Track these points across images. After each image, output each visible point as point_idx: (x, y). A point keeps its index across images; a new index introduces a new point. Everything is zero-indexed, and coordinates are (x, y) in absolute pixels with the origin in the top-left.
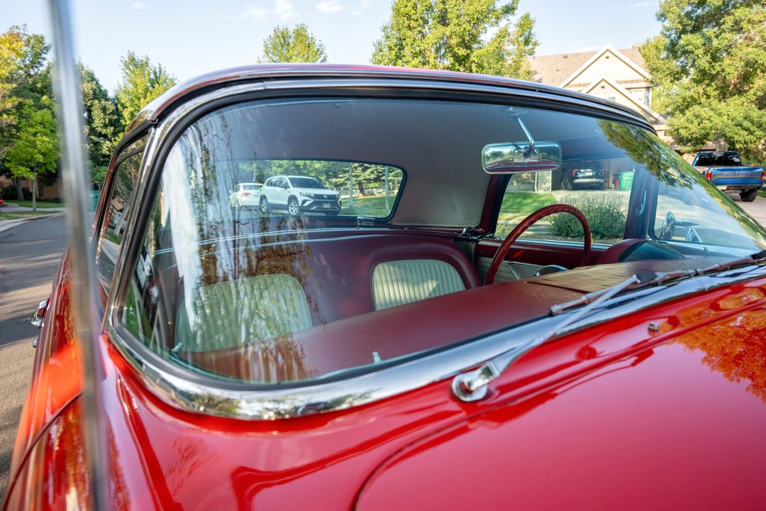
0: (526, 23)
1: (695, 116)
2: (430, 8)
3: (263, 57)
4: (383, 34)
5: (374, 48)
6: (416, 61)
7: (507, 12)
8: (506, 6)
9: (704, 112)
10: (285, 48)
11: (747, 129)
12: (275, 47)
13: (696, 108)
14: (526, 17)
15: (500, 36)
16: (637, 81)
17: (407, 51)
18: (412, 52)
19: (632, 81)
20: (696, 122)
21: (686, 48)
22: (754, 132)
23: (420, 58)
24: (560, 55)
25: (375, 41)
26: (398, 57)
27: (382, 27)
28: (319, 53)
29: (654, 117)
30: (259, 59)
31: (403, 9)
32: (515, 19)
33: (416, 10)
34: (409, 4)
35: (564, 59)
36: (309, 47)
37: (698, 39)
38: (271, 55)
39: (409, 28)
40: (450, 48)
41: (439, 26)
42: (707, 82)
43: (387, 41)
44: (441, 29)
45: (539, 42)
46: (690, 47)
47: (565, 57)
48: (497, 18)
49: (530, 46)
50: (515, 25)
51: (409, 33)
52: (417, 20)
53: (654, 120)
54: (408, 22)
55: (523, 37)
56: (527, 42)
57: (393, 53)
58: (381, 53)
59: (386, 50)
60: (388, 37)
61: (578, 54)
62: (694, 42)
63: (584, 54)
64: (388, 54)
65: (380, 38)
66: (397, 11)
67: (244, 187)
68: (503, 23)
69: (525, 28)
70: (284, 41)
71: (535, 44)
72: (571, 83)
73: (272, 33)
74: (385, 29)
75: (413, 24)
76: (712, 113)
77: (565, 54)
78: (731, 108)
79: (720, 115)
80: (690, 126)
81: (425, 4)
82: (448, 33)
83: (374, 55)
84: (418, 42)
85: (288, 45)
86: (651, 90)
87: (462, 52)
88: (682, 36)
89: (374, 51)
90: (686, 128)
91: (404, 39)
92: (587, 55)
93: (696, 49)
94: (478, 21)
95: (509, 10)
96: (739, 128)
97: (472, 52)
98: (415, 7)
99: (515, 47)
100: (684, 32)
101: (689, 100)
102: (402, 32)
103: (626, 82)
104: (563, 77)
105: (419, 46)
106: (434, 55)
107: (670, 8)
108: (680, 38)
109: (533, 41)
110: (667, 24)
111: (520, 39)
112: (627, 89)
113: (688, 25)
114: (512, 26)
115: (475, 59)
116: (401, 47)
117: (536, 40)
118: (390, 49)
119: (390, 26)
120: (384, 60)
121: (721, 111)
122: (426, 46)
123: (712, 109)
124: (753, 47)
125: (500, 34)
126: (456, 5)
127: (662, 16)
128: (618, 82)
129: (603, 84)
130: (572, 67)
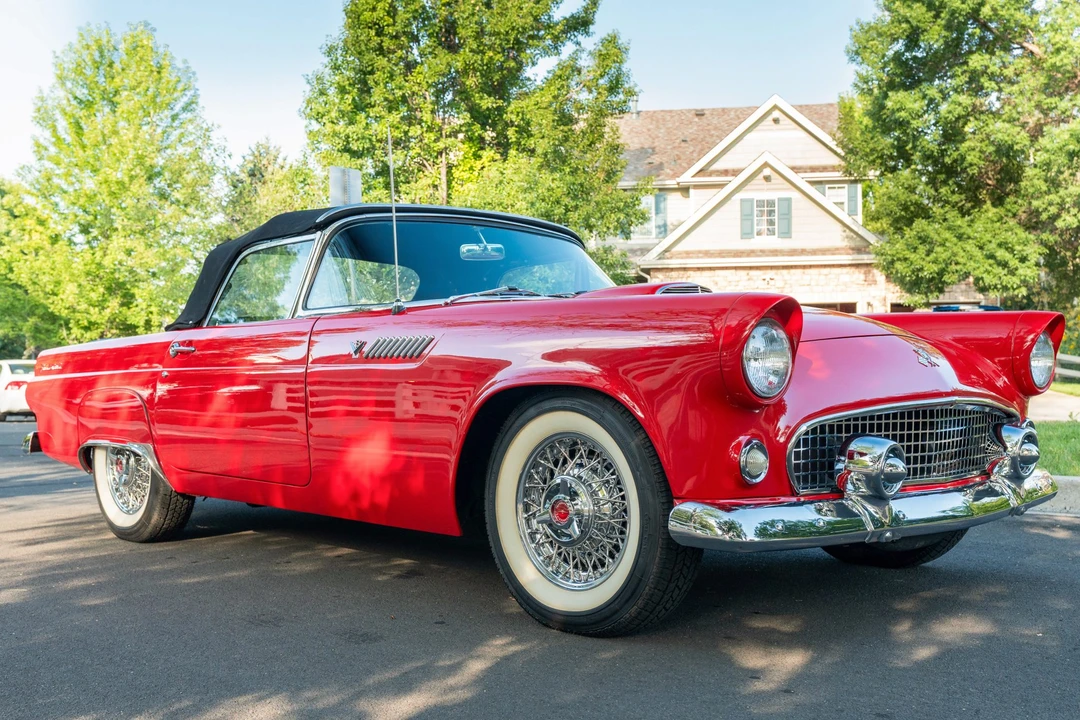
0: (612, 52)
1: (920, 238)
2: (423, 16)
3: (52, 89)
4: (326, 60)
5: (308, 87)
6: (395, 117)
7: (576, 29)
8: (572, 16)
9: (935, 231)
10: (102, 72)
11: (1004, 265)
12: (79, 69)
13: (920, 224)
14: (612, 40)
15: (560, 77)
17: (377, 95)
18: (386, 99)
19: (824, 169)
20: (922, 249)
21: (897, 115)
22: (1016, 269)
23: (404, 111)
24: (689, 111)
25: (310, 74)
26: (359, 107)
27: (325, 49)
28: (181, 87)
29: (864, 239)
30: (41, 91)
31: (367, 14)
32: (590, 42)
33: (393, 17)
34: (380, 5)
35: (696, 119)
36: (159, 72)
37: (915, 101)
38: (69, 84)
39: (381, 50)
40: (464, 94)
41: (441, 52)
43: (335, 75)
44: (444, 57)
45: (636, 90)
46: (903, 114)
47: (700, 114)
48: (556, 38)
49: (621, 97)
50: (590, 53)
51: (382, 62)
52: (396, 37)
54: (378, 40)
55: (606, 78)
56: (613, 89)
57: (349, 98)
58: (324, 98)
59: (332, 91)
60: (336, 68)
61: (723, 110)
62: (909, 105)
63: (736, 110)
64: (337, 101)
65: (321, 68)
66: (354, 17)
67: (13, 369)
68: (568, 49)
69: (609, 62)
70: (102, 56)
71: (630, 93)
73: (74, 38)
74: (331, 51)
75: (387, 43)
76: (947, 235)
77: (699, 107)
78: (979, 225)
79: (961, 237)
80: (912, 256)
81: (413, 7)
82: (460, 65)
83: (309, 102)
84: (399, 80)
85: (111, 65)
87: (487, 103)
88: (890, 94)
89: (309, 94)
90: (906, 259)
91: (372, 73)
92: (742, 114)
93: (914, 119)
94: (517, 46)
95: (580, 23)
96: (991, 261)
97: (509, 103)
98: (392, 12)
99: (591, 97)
100: (892, 86)
101: (912, 208)
102: (367, 57)
103: (813, 169)
104: (695, 155)
105: (400, 89)
106: (430, 107)
107: (868, 41)
108: (886, 96)
109: (626, 86)
110: (865, 70)
111: (601, 81)
114: (584, 55)
115: (514, 117)
116: (366, 90)
117: (632, 84)
118: (342, 90)
119: (341, 45)
120: (329, 112)
121: (962, 231)
122: (416, 88)
123: (949, 227)
124: (1004, 121)
125: (559, 73)
126: (473, 14)
127: (857, 55)
128: (796, 169)
129: (767, 172)
130: (712, 136)
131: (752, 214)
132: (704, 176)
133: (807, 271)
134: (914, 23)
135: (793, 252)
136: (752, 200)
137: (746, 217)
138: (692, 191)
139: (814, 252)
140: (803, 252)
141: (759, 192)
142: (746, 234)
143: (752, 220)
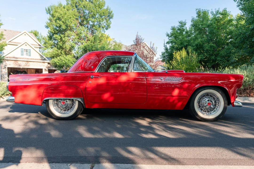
1: (60, 59)
9: (62, 58)
13: (60, 57)
16: (36, 45)
20: (61, 61)
29: (44, 58)
37: (59, 36)
42: (61, 49)
46: (57, 38)
53: (44, 59)
72: (12, 41)
78: (69, 58)
79: (67, 60)
86: (41, 49)
88: (54, 35)
100: (55, 33)
101: (57, 54)
107: (49, 25)
108: (53, 35)
110: (49, 29)
112: (35, 47)
113: (56, 32)
123: (64, 58)
127: (47, 27)
128: (32, 45)
129: (26, 44)
130: (9, 35)
131: (23, 51)
132: (11, 43)
133: (34, 62)
134: (61, 24)
135: (31, 59)
136: (23, 49)
137: (22, 52)
138: (8, 45)
139: (35, 59)
140: (33, 59)
141: (24, 47)
142: (22, 55)
143: (23, 52)
